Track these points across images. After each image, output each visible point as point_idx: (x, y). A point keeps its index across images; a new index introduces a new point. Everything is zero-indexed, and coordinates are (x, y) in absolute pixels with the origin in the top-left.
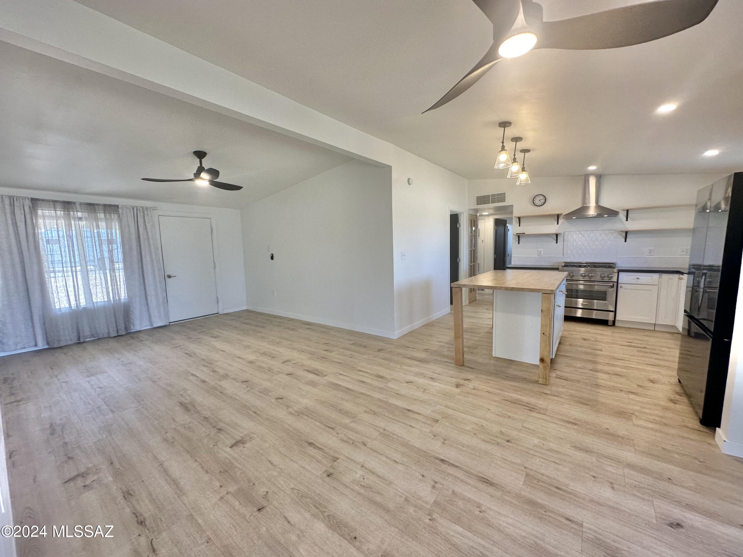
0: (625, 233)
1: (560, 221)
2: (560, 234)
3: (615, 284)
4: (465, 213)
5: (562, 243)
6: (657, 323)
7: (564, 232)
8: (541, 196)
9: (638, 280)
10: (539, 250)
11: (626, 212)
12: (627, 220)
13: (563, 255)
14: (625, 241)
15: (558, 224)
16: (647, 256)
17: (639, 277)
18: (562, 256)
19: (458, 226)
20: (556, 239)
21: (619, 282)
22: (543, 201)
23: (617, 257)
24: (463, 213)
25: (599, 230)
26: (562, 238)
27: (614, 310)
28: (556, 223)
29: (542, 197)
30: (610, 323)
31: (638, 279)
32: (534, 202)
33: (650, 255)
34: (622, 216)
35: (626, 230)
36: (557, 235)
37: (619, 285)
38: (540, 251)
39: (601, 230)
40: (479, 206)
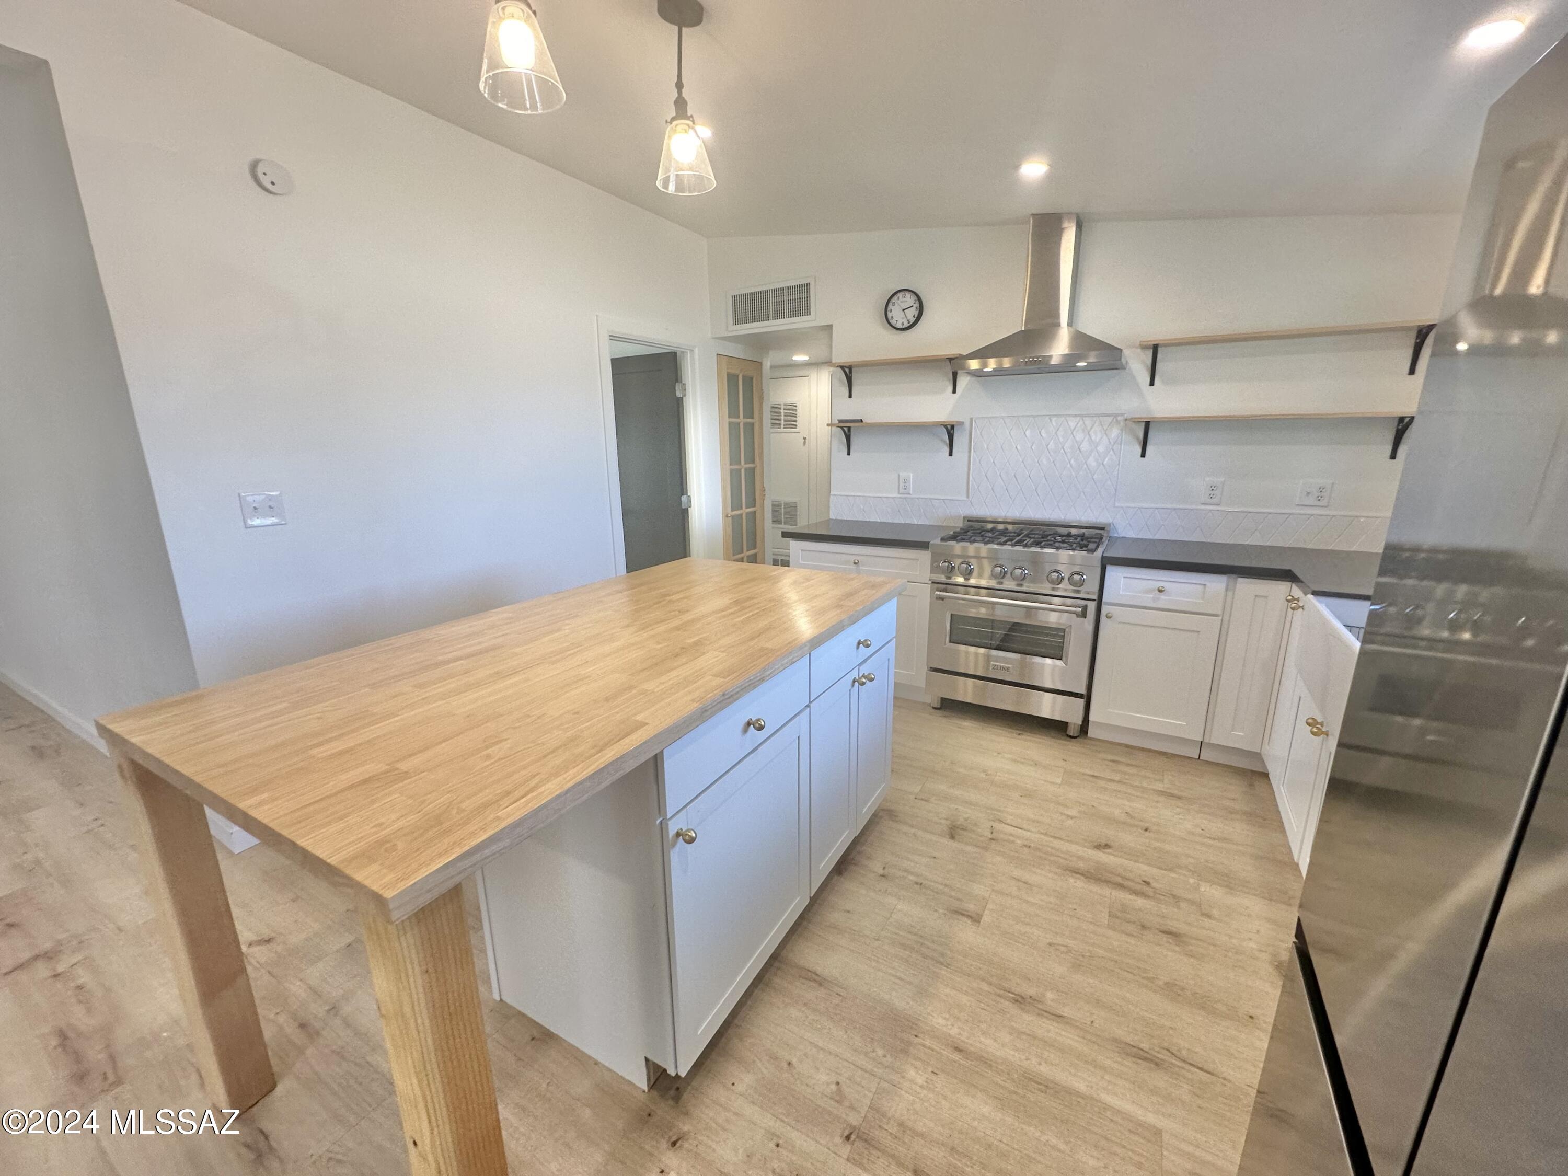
0: (1143, 424)
1: (963, 381)
2: (961, 424)
3: (1092, 606)
4: (696, 350)
5: (967, 454)
6: (1206, 740)
7: (971, 419)
8: (908, 295)
9: (1163, 597)
10: (903, 474)
11: (1150, 353)
12: (1152, 383)
13: (968, 497)
14: (1143, 455)
15: (954, 392)
16: (1203, 507)
17: (1166, 586)
18: (965, 498)
19: (679, 394)
20: (947, 441)
21: (1105, 598)
22: (912, 314)
23: (1117, 504)
24: (692, 351)
25: (1069, 416)
26: (966, 441)
27: (1083, 691)
28: (951, 388)
29: (909, 300)
30: (1072, 731)
31: (1160, 591)
32: (889, 317)
33: (1210, 501)
34: (1138, 365)
35: (1145, 415)
36: (951, 430)
37: (1105, 609)
38: (905, 481)
39: (1076, 416)
40: (738, 327)
